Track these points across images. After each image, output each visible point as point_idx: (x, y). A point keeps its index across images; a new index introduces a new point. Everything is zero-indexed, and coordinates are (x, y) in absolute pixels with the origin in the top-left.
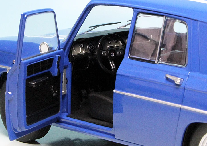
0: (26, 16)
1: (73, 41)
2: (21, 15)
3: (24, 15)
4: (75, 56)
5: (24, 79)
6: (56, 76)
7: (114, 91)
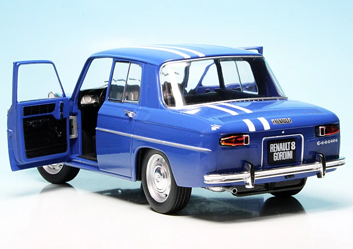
0: (18, 64)
1: (80, 92)
2: (14, 63)
3: (16, 63)
4: (83, 104)
5: (21, 119)
6: (59, 120)
7: (96, 128)
